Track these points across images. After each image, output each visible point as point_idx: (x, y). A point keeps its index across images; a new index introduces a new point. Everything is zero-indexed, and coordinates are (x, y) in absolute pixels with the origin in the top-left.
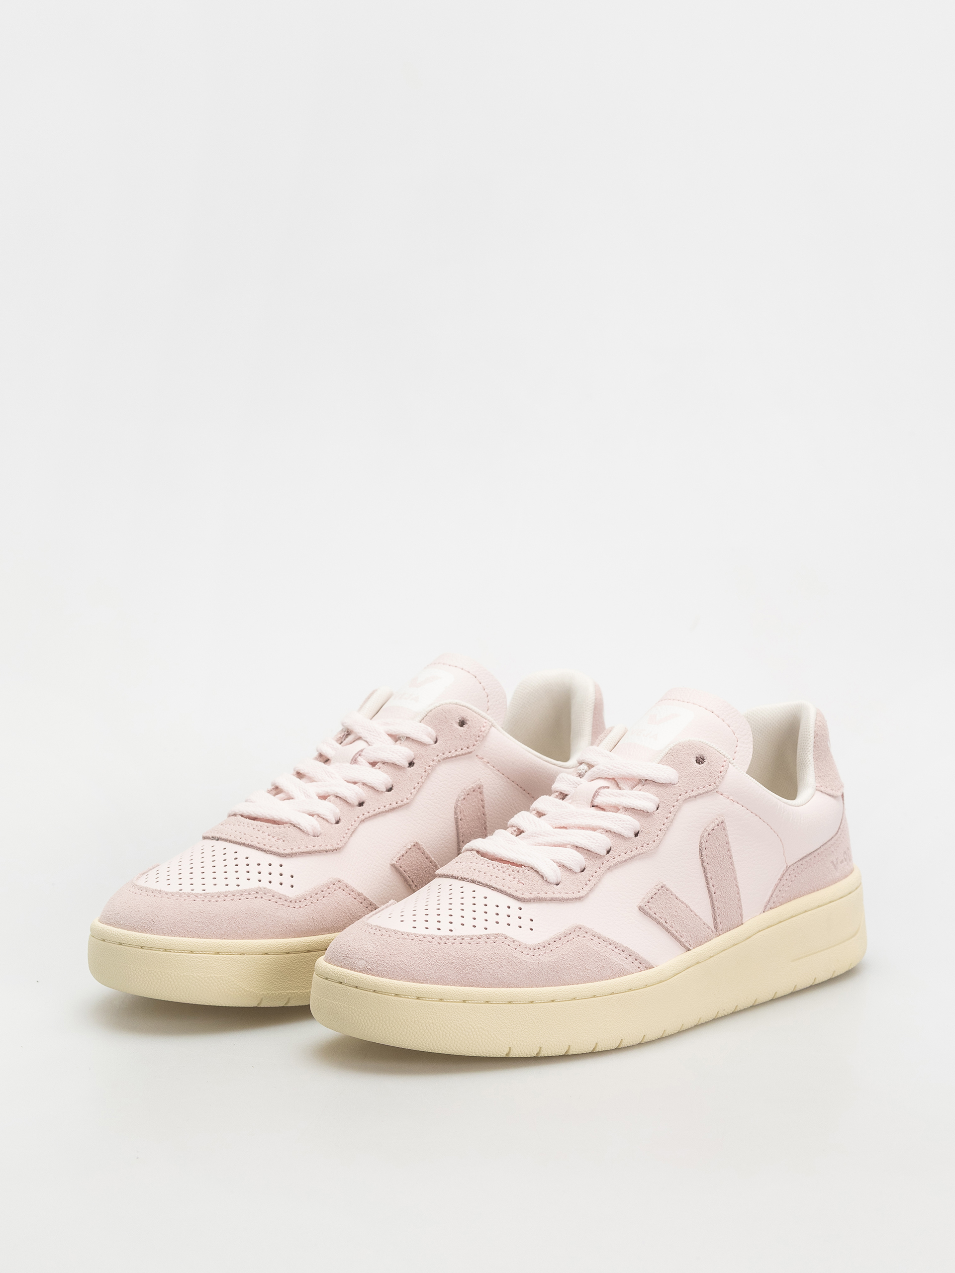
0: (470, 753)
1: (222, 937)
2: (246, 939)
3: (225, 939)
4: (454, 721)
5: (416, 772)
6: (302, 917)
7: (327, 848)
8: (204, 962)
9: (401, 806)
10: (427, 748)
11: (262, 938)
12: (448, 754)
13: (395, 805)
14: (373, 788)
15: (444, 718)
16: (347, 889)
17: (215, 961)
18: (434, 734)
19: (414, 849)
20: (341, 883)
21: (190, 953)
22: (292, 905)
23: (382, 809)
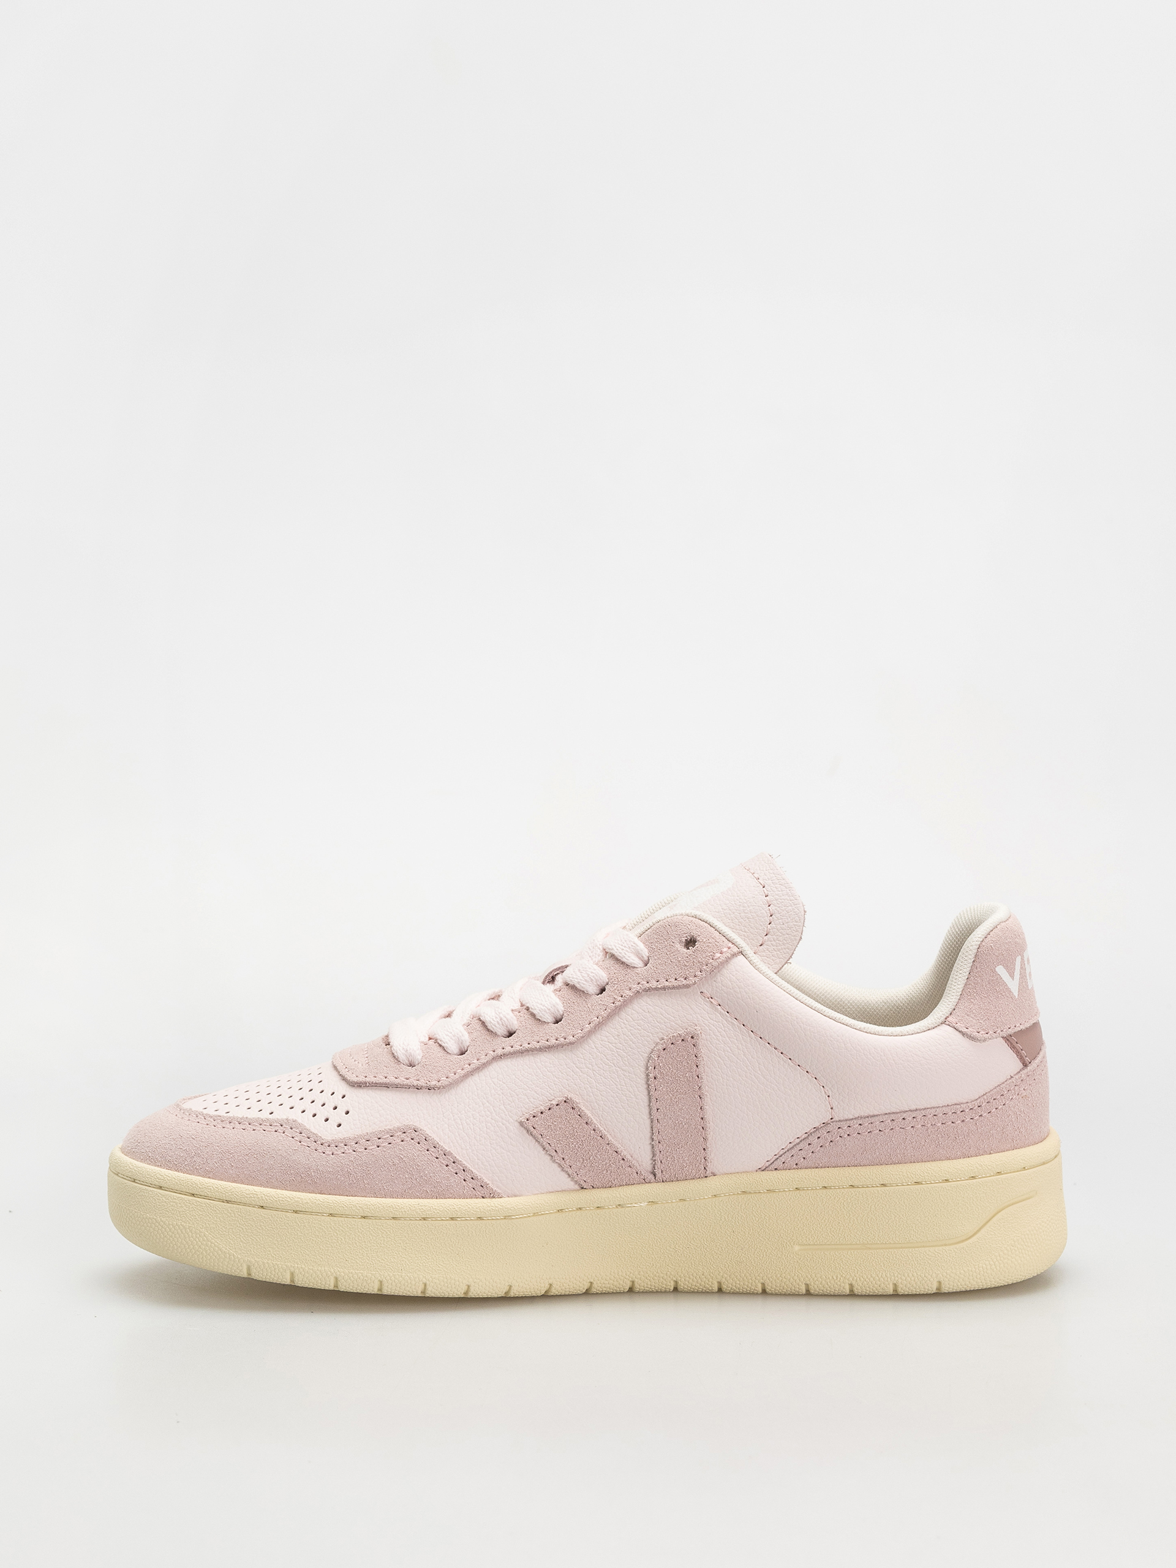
0: (687, 986)
1: (206, 1174)
2: (239, 1183)
3: (209, 1177)
4: (677, 939)
5: (600, 1002)
6: (329, 1167)
7: (420, 1083)
8: (172, 1204)
9: (562, 1046)
10: (629, 971)
11: (261, 1185)
12: (654, 984)
13: (553, 1041)
14: (533, 1015)
15: (665, 933)
16: (425, 1142)
17: (185, 1205)
18: (645, 953)
19: (563, 1106)
20: (417, 1133)
21: (158, 1188)
22: (321, 1149)
23: (534, 1045)
